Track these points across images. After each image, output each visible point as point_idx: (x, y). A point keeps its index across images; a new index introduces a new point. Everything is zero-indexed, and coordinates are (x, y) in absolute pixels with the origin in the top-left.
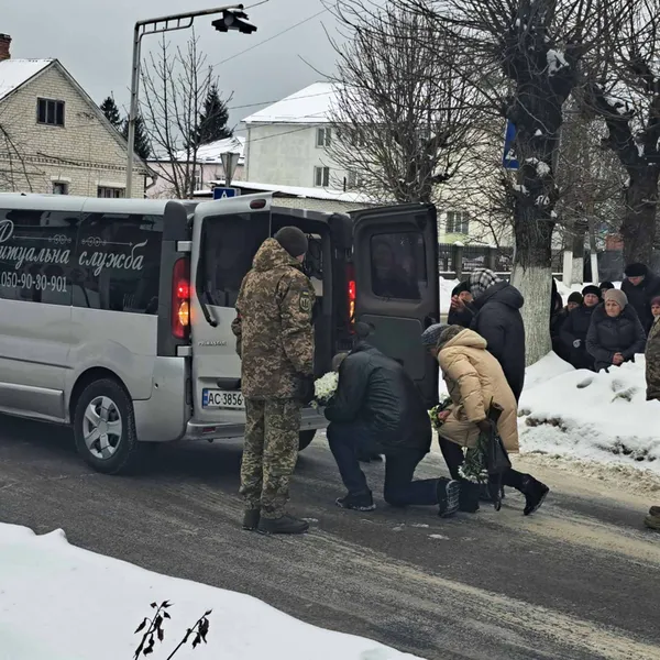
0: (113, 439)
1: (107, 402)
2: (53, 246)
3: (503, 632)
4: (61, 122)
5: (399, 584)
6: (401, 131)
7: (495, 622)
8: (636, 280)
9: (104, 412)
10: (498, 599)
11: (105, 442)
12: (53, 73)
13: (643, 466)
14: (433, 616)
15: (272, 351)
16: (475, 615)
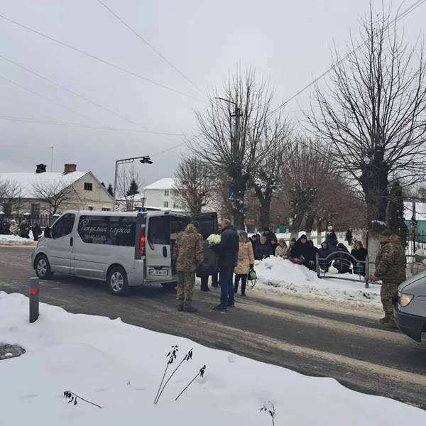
0: (120, 285)
1: (118, 274)
2: (101, 227)
3: (251, 343)
4: (91, 189)
5: (216, 329)
6: (192, 191)
7: (248, 340)
8: (267, 232)
9: (118, 277)
10: (247, 333)
11: (118, 286)
12: (89, 176)
13: (277, 288)
14: (229, 339)
15: (191, 257)
16: (241, 338)
